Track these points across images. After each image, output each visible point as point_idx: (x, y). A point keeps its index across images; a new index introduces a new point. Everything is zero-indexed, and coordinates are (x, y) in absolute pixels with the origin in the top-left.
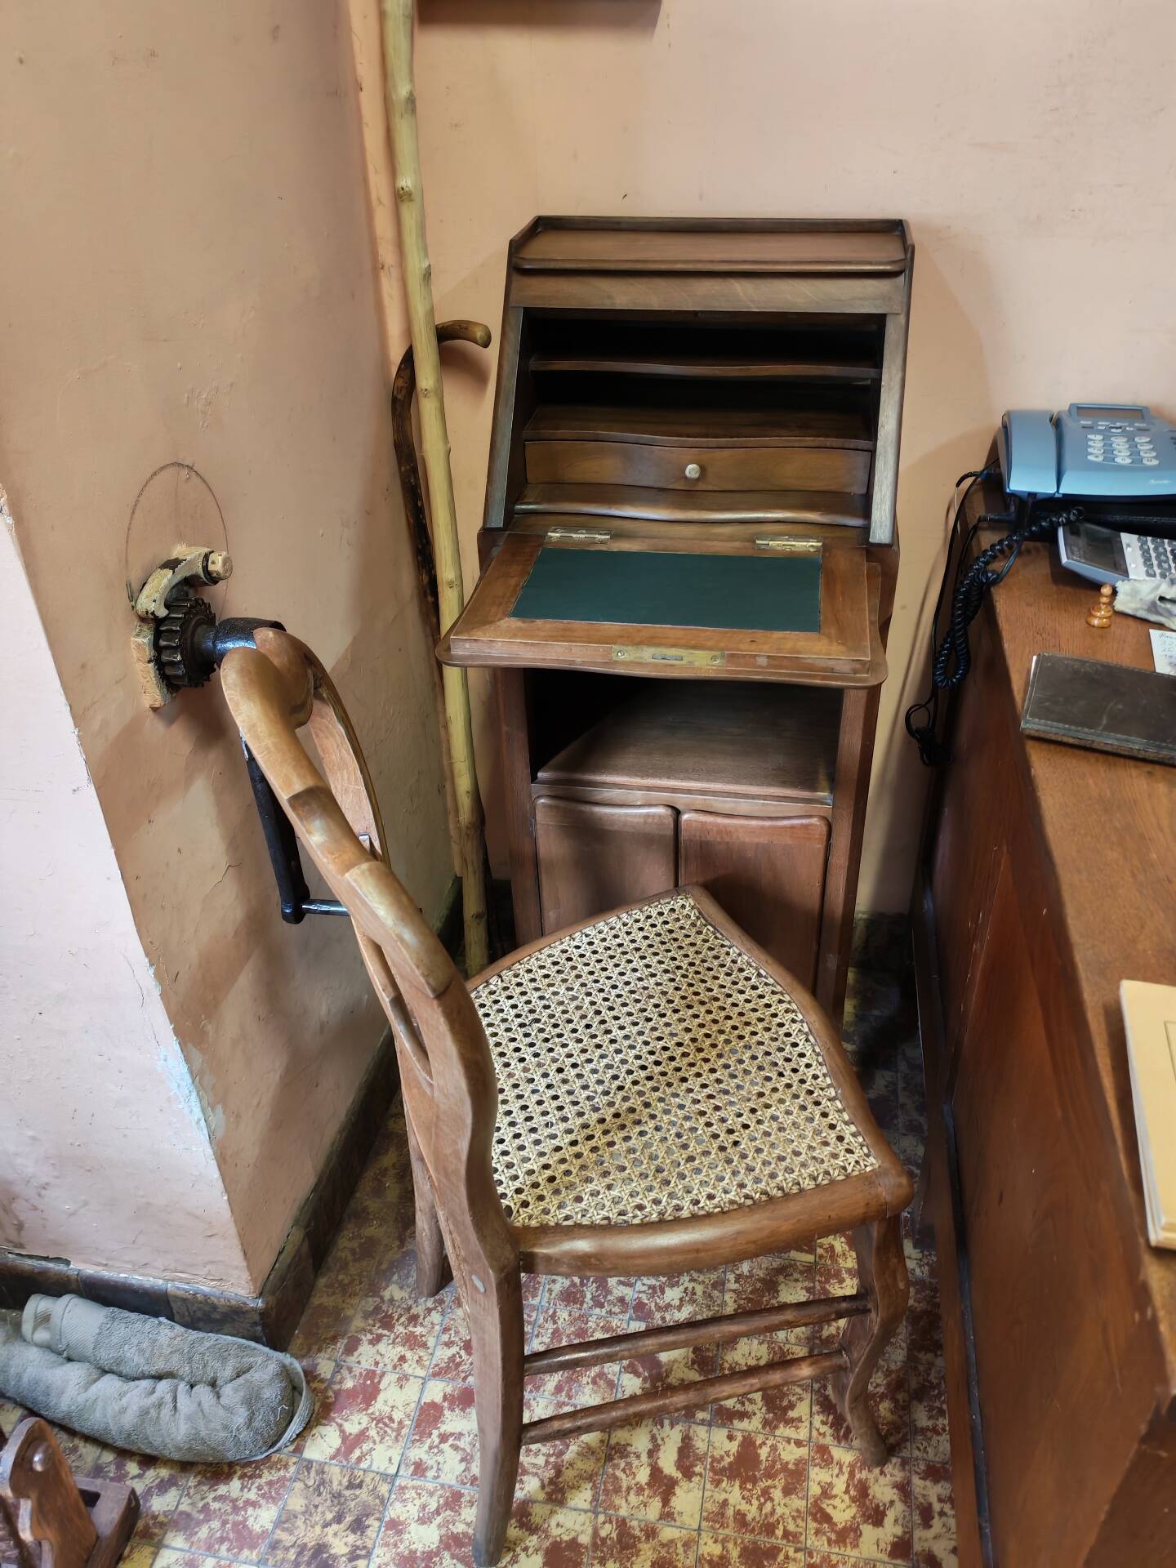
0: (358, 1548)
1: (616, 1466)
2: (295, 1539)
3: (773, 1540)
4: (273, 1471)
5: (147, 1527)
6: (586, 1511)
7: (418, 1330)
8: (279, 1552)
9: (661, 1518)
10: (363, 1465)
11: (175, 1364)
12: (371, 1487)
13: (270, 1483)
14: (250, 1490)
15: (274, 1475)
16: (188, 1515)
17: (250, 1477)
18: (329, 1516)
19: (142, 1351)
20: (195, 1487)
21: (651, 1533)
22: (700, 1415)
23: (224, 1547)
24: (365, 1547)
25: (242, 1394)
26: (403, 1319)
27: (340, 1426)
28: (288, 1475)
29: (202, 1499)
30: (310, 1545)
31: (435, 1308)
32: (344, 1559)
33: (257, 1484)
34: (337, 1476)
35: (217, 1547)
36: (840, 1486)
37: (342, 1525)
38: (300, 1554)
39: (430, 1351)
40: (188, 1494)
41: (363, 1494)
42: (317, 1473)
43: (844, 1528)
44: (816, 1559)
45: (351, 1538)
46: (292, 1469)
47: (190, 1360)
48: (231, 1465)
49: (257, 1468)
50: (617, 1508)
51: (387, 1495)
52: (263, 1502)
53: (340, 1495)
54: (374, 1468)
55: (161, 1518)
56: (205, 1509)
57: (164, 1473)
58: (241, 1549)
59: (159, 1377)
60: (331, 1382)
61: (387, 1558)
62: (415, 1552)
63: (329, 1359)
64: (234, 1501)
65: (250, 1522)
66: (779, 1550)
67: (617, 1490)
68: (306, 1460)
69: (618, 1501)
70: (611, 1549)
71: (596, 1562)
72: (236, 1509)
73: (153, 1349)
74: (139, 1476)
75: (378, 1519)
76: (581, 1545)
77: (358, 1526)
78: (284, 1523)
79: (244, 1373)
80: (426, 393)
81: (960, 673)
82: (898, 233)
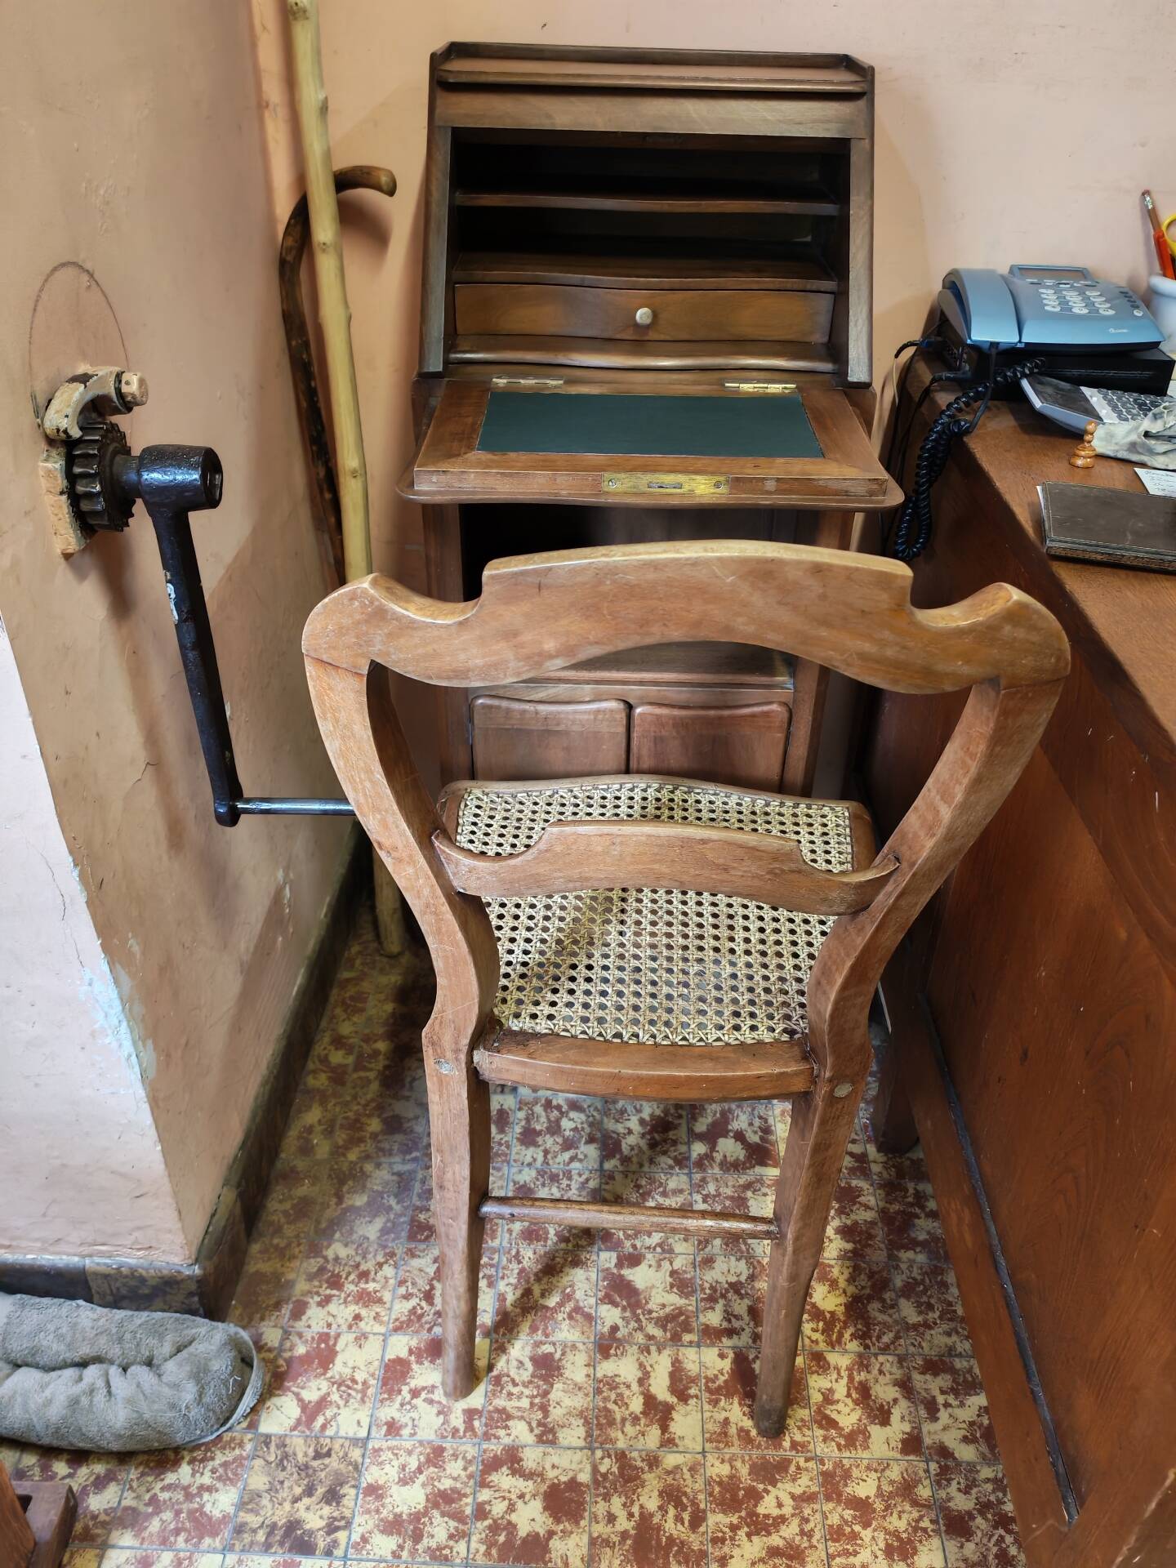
0: (335, 1519)
1: (606, 1399)
2: (262, 1519)
3: (782, 1452)
4: (227, 1452)
5: (86, 1529)
6: (581, 1449)
7: (371, 1286)
8: (246, 1535)
9: (662, 1446)
10: (330, 1432)
11: (103, 1345)
12: (341, 1454)
13: (225, 1465)
14: (202, 1474)
15: (229, 1456)
16: (134, 1510)
17: (202, 1461)
18: (298, 1491)
19: (60, 1338)
20: (138, 1479)
21: (653, 1462)
22: (687, 1337)
23: (181, 1539)
24: (343, 1518)
25: (188, 1368)
26: (352, 1277)
27: (297, 1395)
28: (244, 1454)
29: (148, 1491)
30: (280, 1524)
31: (386, 1262)
32: (321, 1533)
33: (209, 1468)
34: (300, 1448)
35: (172, 1539)
36: (841, 1389)
37: (314, 1498)
38: (270, 1534)
39: (387, 1306)
40: (131, 1488)
41: (333, 1463)
42: (278, 1447)
43: (852, 1431)
44: (829, 1466)
45: (327, 1510)
46: (249, 1447)
47: (120, 1340)
48: (177, 1450)
49: (208, 1450)
50: (613, 1441)
51: (360, 1460)
52: (219, 1485)
53: (307, 1467)
54: (342, 1433)
55: (103, 1517)
56: (154, 1500)
57: (99, 1468)
58: (201, 1538)
59: (83, 1364)
60: (281, 1349)
61: (370, 1525)
62: (400, 1515)
63: (275, 1326)
64: (186, 1488)
65: (208, 1508)
66: (789, 1461)
67: (611, 1423)
68: (262, 1435)
69: (615, 1433)
70: (614, 1483)
71: (599, 1499)
72: (189, 1497)
73: (74, 1334)
74: (70, 1476)
75: (354, 1486)
76: (581, 1484)
77: (333, 1496)
78: (247, 1504)
79: (186, 1347)
80: (324, 247)
81: (921, 541)
82: (842, 68)
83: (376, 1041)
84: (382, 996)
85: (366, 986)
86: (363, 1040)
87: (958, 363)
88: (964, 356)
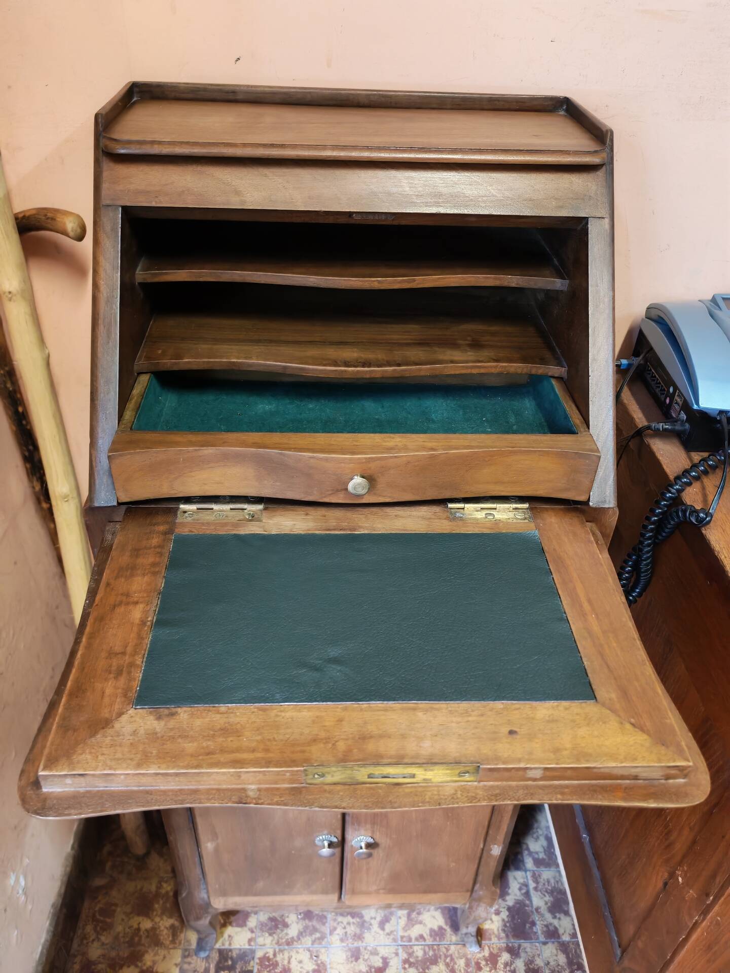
80: (10, 296)
81: (638, 590)
82: (562, 113)
83: (121, 968)
85: (115, 894)
87: (668, 401)
88: (676, 397)
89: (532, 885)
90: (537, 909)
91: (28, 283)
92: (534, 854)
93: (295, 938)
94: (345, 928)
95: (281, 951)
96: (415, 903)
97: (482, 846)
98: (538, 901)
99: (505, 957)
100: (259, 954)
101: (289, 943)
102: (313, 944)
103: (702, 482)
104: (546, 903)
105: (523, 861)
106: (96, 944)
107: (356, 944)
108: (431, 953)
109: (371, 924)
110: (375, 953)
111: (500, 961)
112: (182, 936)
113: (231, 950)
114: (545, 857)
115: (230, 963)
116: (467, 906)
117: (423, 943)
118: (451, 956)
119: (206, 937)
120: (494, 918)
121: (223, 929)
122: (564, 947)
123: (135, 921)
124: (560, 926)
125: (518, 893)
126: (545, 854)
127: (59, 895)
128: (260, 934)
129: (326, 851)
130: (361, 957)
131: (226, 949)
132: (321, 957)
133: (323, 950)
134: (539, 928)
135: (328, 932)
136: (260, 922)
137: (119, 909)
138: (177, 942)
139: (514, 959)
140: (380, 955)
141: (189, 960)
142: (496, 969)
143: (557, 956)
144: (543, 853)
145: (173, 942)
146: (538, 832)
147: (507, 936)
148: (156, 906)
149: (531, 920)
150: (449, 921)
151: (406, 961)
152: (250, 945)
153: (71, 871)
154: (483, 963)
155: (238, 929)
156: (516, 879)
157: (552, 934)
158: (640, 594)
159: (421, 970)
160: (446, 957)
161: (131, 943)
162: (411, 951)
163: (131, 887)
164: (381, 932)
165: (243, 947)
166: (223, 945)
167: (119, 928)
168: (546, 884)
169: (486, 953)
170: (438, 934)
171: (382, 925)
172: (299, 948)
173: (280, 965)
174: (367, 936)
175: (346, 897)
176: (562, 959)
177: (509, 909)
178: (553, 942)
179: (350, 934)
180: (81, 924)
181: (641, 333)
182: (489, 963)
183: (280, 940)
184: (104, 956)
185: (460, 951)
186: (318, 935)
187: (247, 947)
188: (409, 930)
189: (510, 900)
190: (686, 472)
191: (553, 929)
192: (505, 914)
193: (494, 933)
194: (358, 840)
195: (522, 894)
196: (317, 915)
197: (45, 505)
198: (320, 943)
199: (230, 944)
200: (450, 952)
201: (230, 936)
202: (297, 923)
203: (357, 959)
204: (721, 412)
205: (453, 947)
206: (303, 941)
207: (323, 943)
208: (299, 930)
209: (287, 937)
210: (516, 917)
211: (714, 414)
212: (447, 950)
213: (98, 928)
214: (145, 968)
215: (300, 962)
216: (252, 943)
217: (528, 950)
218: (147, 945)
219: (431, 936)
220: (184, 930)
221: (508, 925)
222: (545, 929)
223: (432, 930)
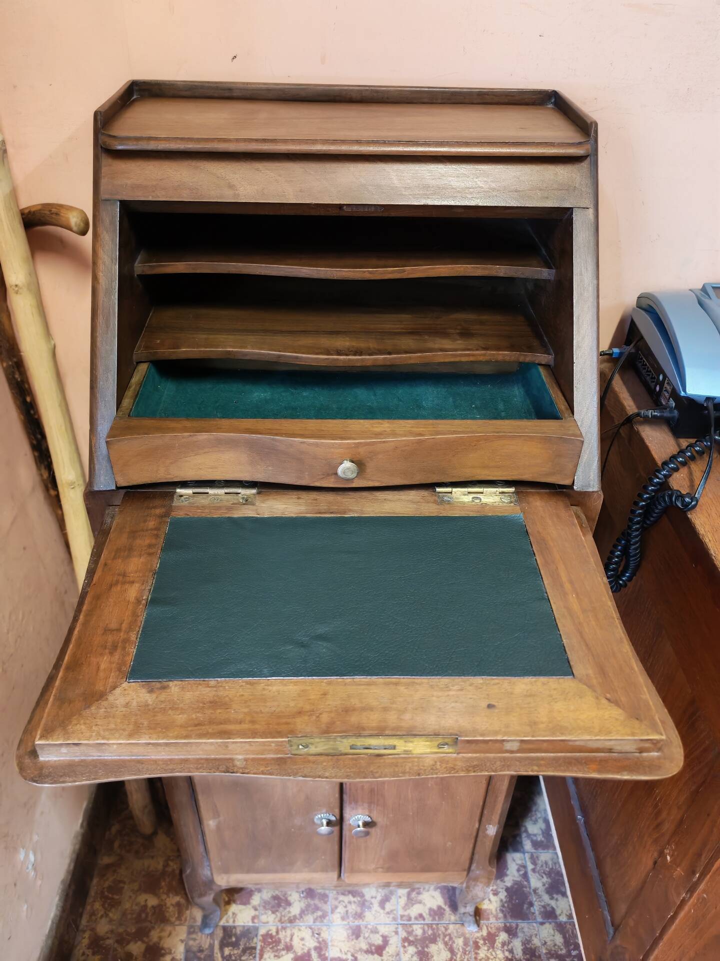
80: (17, 289)
81: (628, 574)
82: (551, 106)
83: (128, 943)
84: (136, 886)
85: (123, 872)
86: (118, 942)
87: (658, 389)
88: (666, 385)
89: (530, 866)
90: (535, 891)
91: (34, 275)
92: (532, 836)
93: (298, 916)
94: (346, 907)
95: (284, 928)
96: (413, 882)
97: (477, 826)
98: (536, 882)
99: (503, 936)
100: (262, 931)
101: (291, 921)
102: (314, 922)
103: (689, 468)
104: (544, 885)
105: (521, 843)
106: (104, 921)
107: (357, 923)
108: (430, 932)
109: (371, 904)
110: (375, 931)
111: (497, 941)
112: (188, 912)
113: (235, 927)
114: (543, 839)
115: (234, 939)
116: (464, 885)
117: (422, 922)
118: (450, 935)
119: (211, 914)
120: (492, 897)
121: (227, 907)
122: (561, 928)
123: (142, 898)
124: (557, 907)
125: (516, 874)
126: (543, 837)
127: (68, 872)
128: (263, 912)
129: (324, 829)
130: (362, 935)
131: (230, 927)
132: (322, 935)
133: (324, 928)
134: (536, 909)
135: (330, 911)
136: (263, 900)
137: (126, 887)
138: (183, 919)
139: (512, 939)
140: (381, 934)
141: (194, 936)
142: (493, 947)
143: (554, 936)
144: (541, 836)
145: (179, 918)
146: (536, 814)
147: (505, 916)
148: (163, 884)
149: (528, 900)
150: (448, 900)
151: (405, 940)
152: (253, 922)
153: (80, 849)
154: (481, 942)
155: (241, 907)
156: (514, 860)
157: (550, 914)
158: (630, 579)
159: (420, 949)
160: (445, 936)
161: (138, 920)
162: (410, 929)
163: (139, 864)
164: (382, 911)
165: (246, 924)
166: (227, 922)
167: (127, 905)
168: (544, 865)
169: (484, 933)
170: (437, 913)
171: (382, 904)
172: (301, 926)
173: (283, 941)
174: (369, 916)
175: (346, 875)
176: (559, 939)
177: (507, 890)
178: (550, 923)
179: (351, 913)
180: (90, 900)
181: (633, 322)
182: (487, 942)
183: (283, 918)
184: (112, 931)
185: (459, 931)
186: (319, 913)
187: (251, 924)
188: (409, 909)
189: (509, 881)
190: (673, 458)
191: (550, 909)
192: (503, 895)
193: (492, 913)
194: (356, 818)
195: (520, 875)
196: (320, 894)
197: (53, 493)
198: (322, 922)
199: (234, 921)
200: (449, 931)
201: (234, 914)
202: (300, 901)
203: (358, 937)
204: (708, 399)
205: (451, 926)
206: (305, 919)
207: (325, 921)
208: (301, 909)
209: (290, 915)
210: (514, 898)
211: (702, 401)
212: (446, 929)
213: (106, 906)
214: (151, 943)
215: (302, 939)
216: (256, 921)
217: (526, 930)
218: (153, 921)
219: (430, 915)
220: (190, 907)
221: (506, 905)
222: (542, 910)
223: (431, 910)
